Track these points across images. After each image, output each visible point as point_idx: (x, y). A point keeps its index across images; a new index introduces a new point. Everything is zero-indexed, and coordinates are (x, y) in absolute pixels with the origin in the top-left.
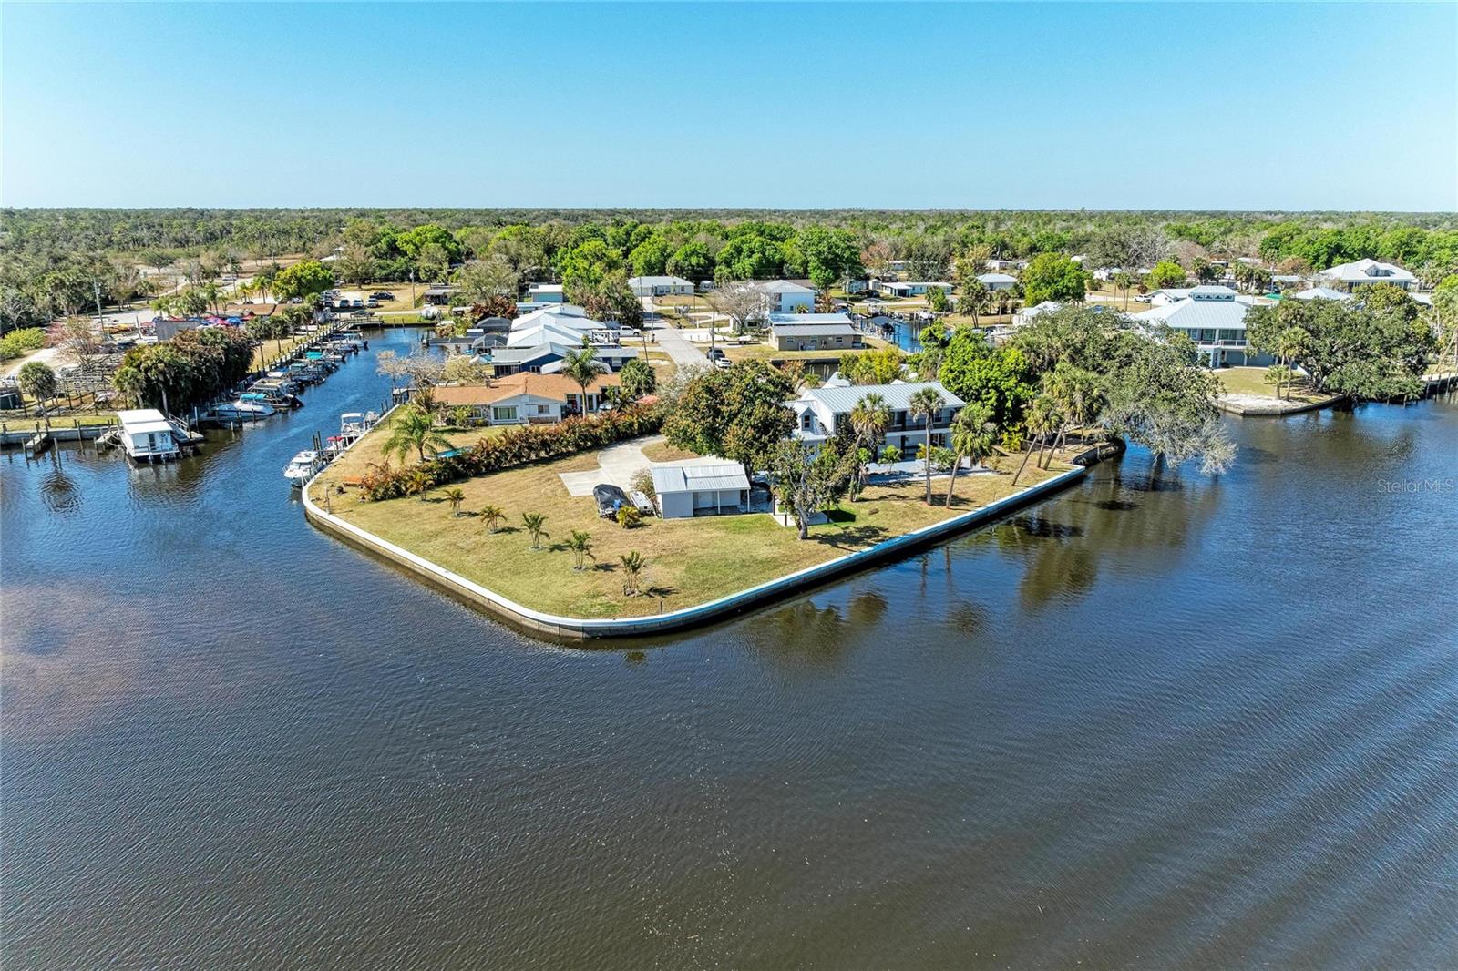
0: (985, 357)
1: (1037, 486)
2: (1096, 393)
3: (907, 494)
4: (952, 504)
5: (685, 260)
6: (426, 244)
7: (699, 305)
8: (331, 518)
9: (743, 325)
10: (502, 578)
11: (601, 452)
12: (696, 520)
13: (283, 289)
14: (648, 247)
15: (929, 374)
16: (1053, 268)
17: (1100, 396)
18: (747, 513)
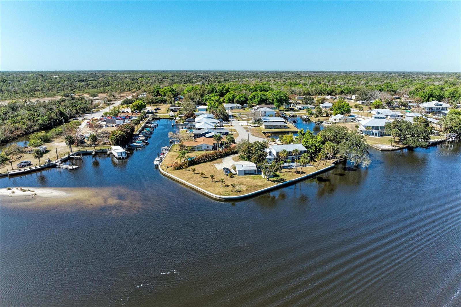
0: (313, 138)
1: (322, 169)
2: (336, 149)
3: (292, 171)
4: (301, 174)
5: (239, 99)
6: (167, 92)
7: (243, 112)
8: (167, 173)
9: (255, 121)
10: (206, 188)
11: (223, 159)
12: (245, 176)
13: (133, 108)
14: (229, 95)
15: (299, 142)
16: (341, 105)
17: (337, 150)
18: (256, 175)
